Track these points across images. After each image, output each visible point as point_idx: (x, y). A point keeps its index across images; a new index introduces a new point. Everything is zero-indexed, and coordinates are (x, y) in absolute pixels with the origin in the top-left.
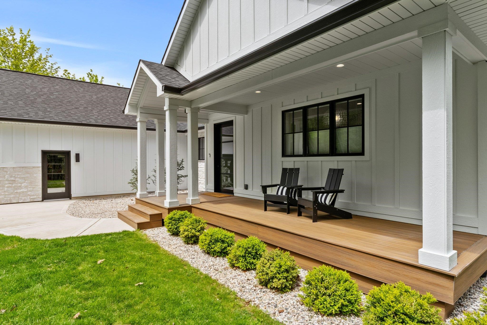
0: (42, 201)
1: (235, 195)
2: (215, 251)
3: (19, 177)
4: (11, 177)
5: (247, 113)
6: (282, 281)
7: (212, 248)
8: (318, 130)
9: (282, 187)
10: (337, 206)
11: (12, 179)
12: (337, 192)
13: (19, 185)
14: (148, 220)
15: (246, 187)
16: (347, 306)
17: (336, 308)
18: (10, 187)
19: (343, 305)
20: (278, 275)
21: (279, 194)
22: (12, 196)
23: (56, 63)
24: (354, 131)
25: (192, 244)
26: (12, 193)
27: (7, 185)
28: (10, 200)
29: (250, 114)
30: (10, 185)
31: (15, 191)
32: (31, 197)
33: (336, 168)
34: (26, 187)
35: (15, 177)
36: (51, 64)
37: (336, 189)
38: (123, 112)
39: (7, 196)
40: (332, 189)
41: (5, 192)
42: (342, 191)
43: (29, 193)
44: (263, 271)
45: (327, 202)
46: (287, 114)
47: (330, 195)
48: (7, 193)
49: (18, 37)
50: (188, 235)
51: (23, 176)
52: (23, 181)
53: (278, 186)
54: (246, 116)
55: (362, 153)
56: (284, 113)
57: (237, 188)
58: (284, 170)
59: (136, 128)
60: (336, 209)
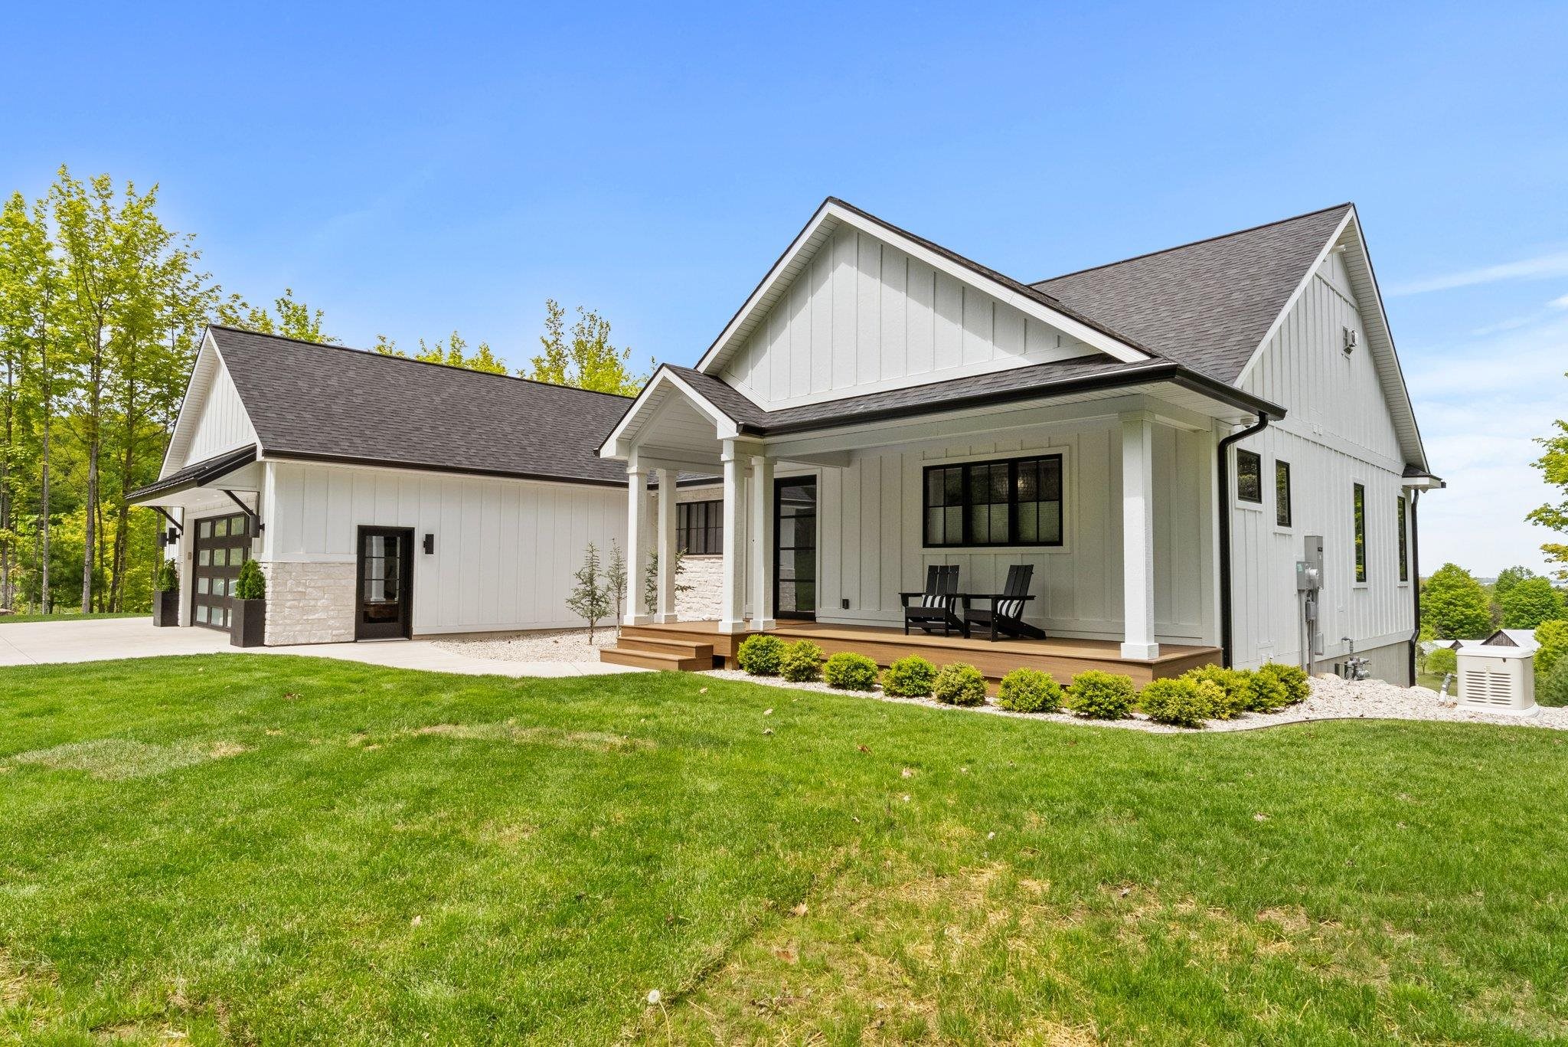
0: (355, 641)
1: (818, 620)
2: (856, 681)
3: (313, 584)
4: (298, 584)
5: (848, 464)
6: (973, 691)
7: (852, 677)
8: (989, 503)
9: (930, 598)
10: (1024, 619)
11: (300, 589)
12: (1024, 598)
13: (312, 603)
14: (693, 656)
15: (846, 604)
16: (1049, 701)
17: (1039, 702)
18: (297, 607)
19: (1046, 700)
20: (967, 685)
21: (928, 605)
22: (298, 628)
23: (209, 276)
24: (1047, 508)
25: (804, 681)
26: (298, 623)
27: (288, 604)
28: (294, 637)
29: (856, 466)
30: (296, 603)
31: (305, 618)
32: (334, 632)
33: (1019, 563)
34: (326, 608)
35: (305, 585)
36: (197, 277)
37: (1022, 594)
38: (597, 453)
39: (288, 628)
40: (1016, 594)
41: (285, 618)
42: (1032, 598)
43: (331, 622)
44: (948, 683)
45: (1011, 614)
46: (931, 473)
47: (1016, 602)
48: (288, 622)
49: (118, 203)
50: (800, 666)
51: (319, 584)
52: (321, 594)
53: (924, 596)
54: (845, 469)
55: (1060, 543)
56: (927, 471)
57: (824, 607)
58: (933, 569)
59: (626, 485)
60: (1023, 624)
